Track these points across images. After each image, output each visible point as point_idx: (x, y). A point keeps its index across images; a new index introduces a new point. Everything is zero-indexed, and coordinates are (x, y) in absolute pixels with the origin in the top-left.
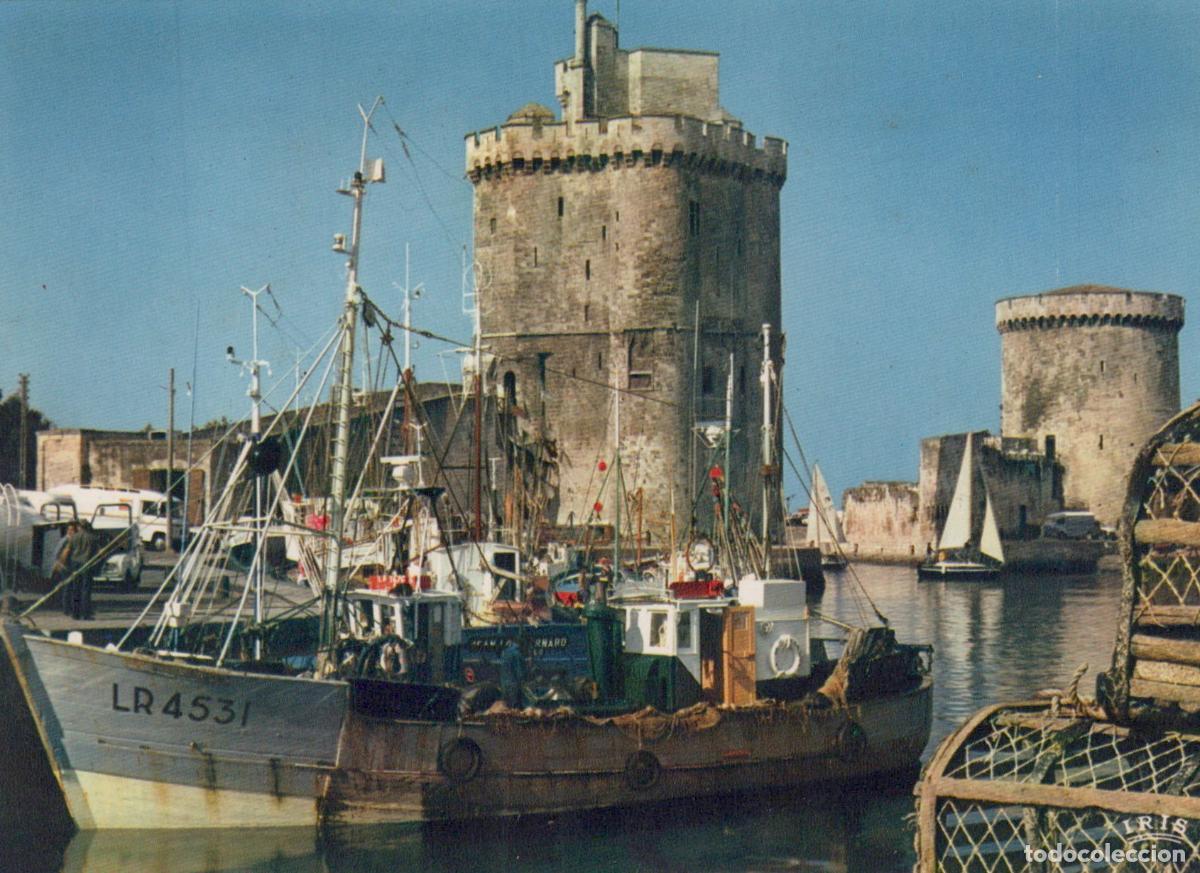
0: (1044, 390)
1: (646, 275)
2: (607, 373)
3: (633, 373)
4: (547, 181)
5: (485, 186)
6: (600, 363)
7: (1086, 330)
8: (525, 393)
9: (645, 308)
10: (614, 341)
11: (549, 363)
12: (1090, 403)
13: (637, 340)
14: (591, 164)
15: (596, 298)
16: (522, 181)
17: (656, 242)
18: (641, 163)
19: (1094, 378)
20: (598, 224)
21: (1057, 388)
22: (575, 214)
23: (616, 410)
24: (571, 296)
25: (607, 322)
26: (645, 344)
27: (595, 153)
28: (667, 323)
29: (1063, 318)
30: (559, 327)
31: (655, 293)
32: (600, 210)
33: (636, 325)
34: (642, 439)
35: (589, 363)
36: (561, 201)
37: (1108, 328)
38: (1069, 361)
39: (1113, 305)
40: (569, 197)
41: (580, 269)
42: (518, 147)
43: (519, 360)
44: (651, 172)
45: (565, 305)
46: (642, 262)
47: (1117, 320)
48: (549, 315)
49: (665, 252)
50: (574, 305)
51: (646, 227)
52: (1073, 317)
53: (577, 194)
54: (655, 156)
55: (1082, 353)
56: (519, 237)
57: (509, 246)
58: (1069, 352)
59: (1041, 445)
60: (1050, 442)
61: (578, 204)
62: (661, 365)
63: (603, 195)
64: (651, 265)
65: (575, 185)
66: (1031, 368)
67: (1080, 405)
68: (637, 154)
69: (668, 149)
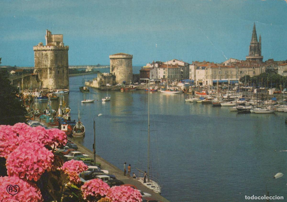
0: (114, 67)
1: (51, 62)
2: (47, 72)
3: (50, 72)
4: (41, 52)
5: (35, 52)
6: (47, 71)
7: (118, 60)
8: (39, 74)
9: (51, 65)
10: (48, 69)
11: (42, 71)
12: (118, 69)
13: (50, 69)
14: (45, 50)
15: (46, 64)
16: (38, 52)
17: (52, 59)
18: (50, 51)
19: (119, 66)
20: (46, 56)
21: (115, 67)
22: (44, 55)
23: (49, 75)
24: (44, 64)
25: (47, 67)
26: (51, 69)
27: (46, 49)
28: (53, 67)
29: (115, 58)
30: (43, 67)
31: (52, 64)
32: (46, 55)
33: (50, 67)
34: (51, 79)
35: (46, 71)
36: (43, 54)
37: (120, 59)
38: (116, 63)
39: (121, 56)
40: (43, 53)
41: (45, 61)
42: (38, 48)
43: (39, 70)
44: (51, 51)
45: (43, 65)
46: (51, 60)
47: (122, 58)
48: (42, 66)
49: (53, 60)
50: (44, 65)
51: (51, 57)
52: (116, 58)
53: (44, 53)
54: (52, 50)
55: (118, 62)
56: (38, 58)
57: (37, 58)
58: (116, 62)
60: (114, 73)
61: (44, 54)
62: (53, 71)
63: (47, 53)
64: (52, 61)
65: (44, 52)
66: (112, 64)
67: (117, 69)
68: (50, 50)
69: (53, 49)
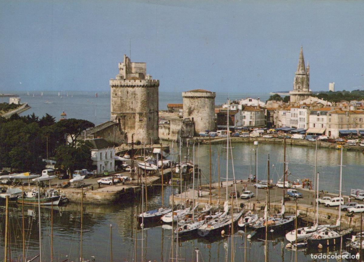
0: (192, 109)
1: (142, 104)
2: (135, 119)
3: (140, 119)
4: (126, 89)
5: (114, 88)
6: (134, 117)
7: (199, 99)
8: (122, 122)
9: (142, 110)
10: (136, 114)
11: (126, 118)
12: (200, 112)
13: (141, 114)
14: (133, 87)
15: (133, 107)
16: (122, 89)
17: (143, 99)
18: (141, 87)
19: (200, 108)
20: (134, 96)
21: (194, 109)
22: (130, 94)
23: (137, 124)
24: (129, 107)
25: (135, 111)
26: (142, 115)
27: (134, 85)
28: (145, 112)
29: (195, 97)
30: (127, 112)
31: (144, 107)
32: (134, 94)
33: (140, 112)
34: (141, 129)
35: (132, 117)
36: (128, 92)
37: (203, 99)
38: (196, 104)
39: (204, 94)
40: (129, 91)
41: (131, 103)
42: (121, 83)
43: (121, 117)
44: (143, 88)
45: (128, 108)
46: (141, 102)
47: (205, 97)
48: (126, 110)
49: (145, 100)
50: (130, 108)
51: (142, 97)
52: (197, 97)
53: (131, 91)
54: (143, 86)
55: (198, 103)
56: (121, 97)
57: (120, 98)
58: (197, 102)
59: (191, 119)
60: (193, 118)
61: (131, 92)
62: (145, 118)
63: (134, 91)
64: (142, 103)
65: (130, 89)
66: (189, 105)
67: (198, 112)
68: (141, 86)
69: (145, 85)
